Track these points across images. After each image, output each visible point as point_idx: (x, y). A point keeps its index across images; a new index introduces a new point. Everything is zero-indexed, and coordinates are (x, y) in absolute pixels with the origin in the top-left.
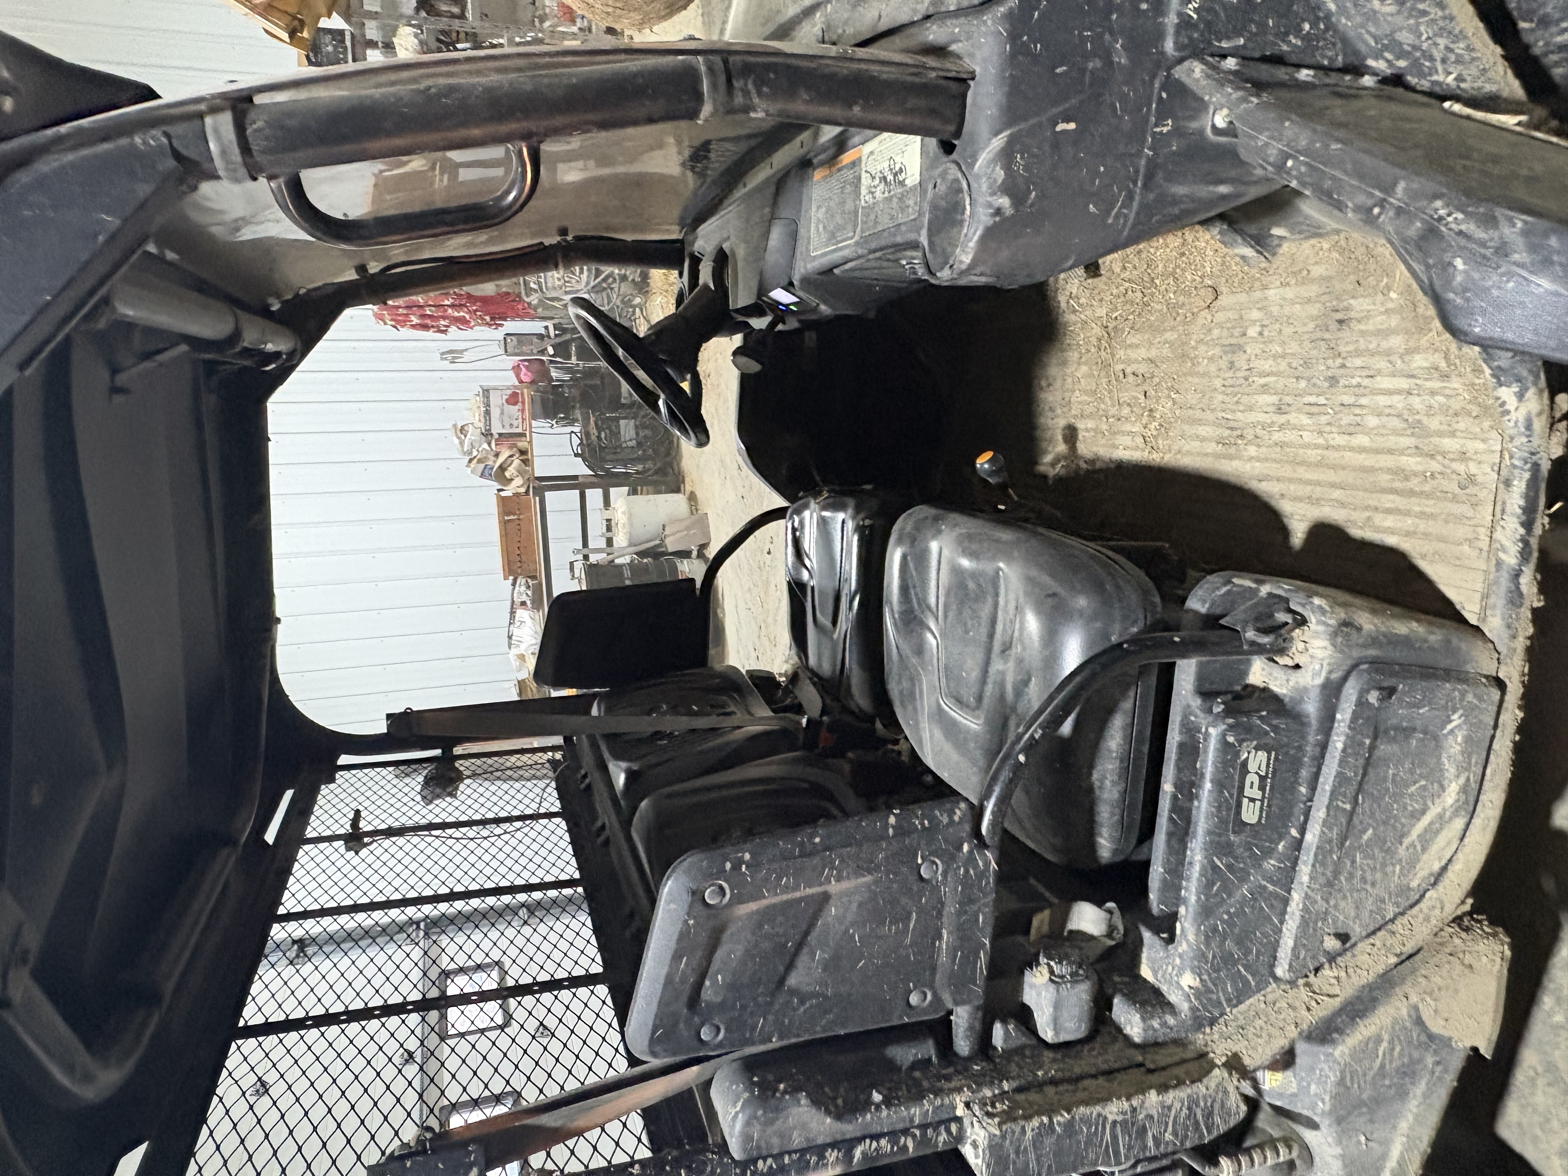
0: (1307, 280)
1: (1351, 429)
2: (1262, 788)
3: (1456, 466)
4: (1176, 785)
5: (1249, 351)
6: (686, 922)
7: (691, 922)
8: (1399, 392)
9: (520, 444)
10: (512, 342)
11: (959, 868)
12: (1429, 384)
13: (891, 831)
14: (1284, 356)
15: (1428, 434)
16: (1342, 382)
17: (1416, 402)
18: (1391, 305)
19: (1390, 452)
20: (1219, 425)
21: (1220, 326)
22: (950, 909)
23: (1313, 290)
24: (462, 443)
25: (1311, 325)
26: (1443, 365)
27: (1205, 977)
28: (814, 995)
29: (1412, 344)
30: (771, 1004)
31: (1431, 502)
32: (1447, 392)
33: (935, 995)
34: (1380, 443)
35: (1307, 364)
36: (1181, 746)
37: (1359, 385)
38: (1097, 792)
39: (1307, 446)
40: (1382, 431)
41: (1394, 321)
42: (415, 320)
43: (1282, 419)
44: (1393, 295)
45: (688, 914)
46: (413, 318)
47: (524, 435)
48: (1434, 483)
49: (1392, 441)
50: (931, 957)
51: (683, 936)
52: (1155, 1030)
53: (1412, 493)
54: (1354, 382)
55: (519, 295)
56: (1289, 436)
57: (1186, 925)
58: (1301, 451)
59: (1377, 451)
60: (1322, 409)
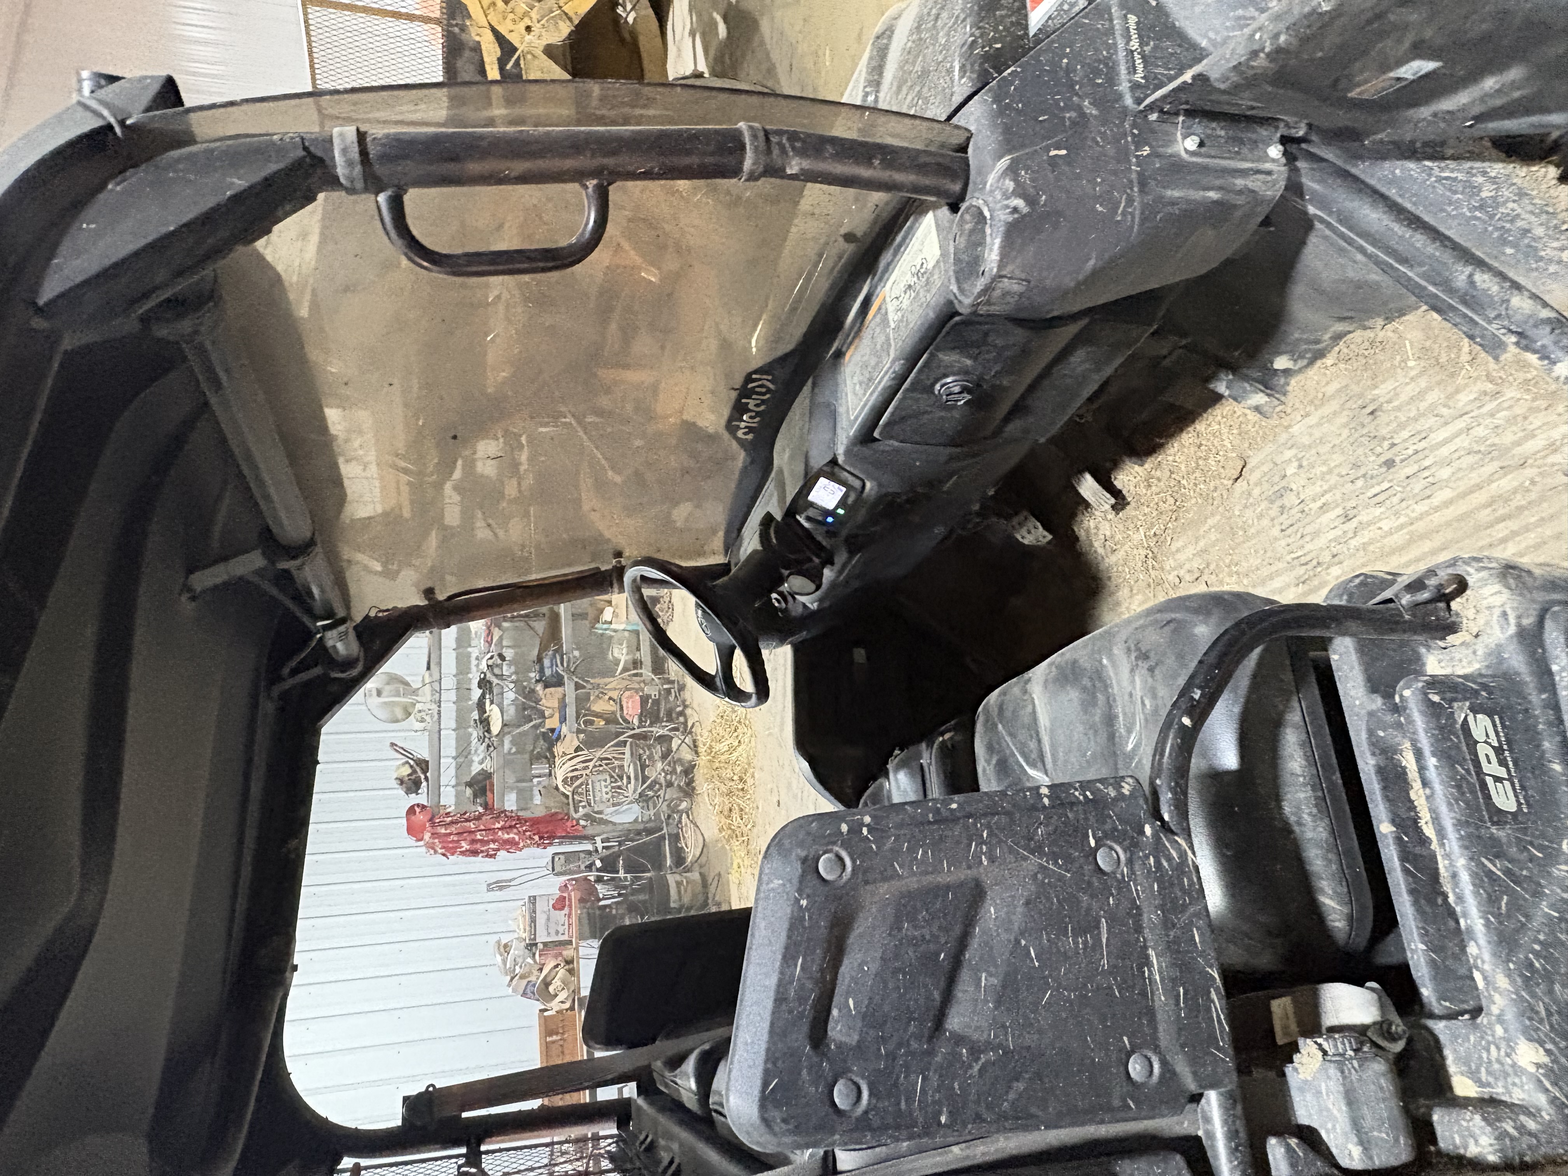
0: (1325, 400)
1: (1428, 492)
2: (1502, 763)
3: (1551, 459)
4: (1393, 822)
5: (1294, 487)
6: (797, 901)
7: (804, 903)
8: (1457, 435)
9: (565, 953)
10: (560, 861)
11: (1147, 857)
12: (1484, 410)
13: (1046, 801)
14: (1330, 472)
15: (1504, 451)
16: (1397, 459)
17: (1480, 431)
18: (1413, 373)
19: (1479, 487)
20: (1293, 568)
21: (1259, 483)
22: (1151, 917)
23: (1334, 405)
24: (504, 962)
25: (1345, 432)
26: (1489, 387)
27: (1549, 1046)
28: (989, 1045)
29: (1450, 389)
30: (931, 1053)
31: (1545, 505)
32: (1505, 405)
33: (1164, 1063)
34: (1462, 486)
35: (1356, 466)
36: (1380, 771)
37: (1416, 452)
38: (1296, 828)
39: (1390, 533)
40: (1460, 475)
41: (1423, 383)
42: (465, 846)
43: (1354, 523)
44: (1411, 363)
45: (800, 891)
46: (463, 844)
47: (570, 942)
48: (1538, 488)
49: (1475, 477)
50: (1143, 994)
51: (795, 924)
52: (1512, 1139)
53: (1520, 509)
54: (1410, 452)
55: (567, 814)
56: (1365, 536)
57: (1487, 967)
58: (1386, 541)
59: (1464, 495)
60: (1390, 492)
